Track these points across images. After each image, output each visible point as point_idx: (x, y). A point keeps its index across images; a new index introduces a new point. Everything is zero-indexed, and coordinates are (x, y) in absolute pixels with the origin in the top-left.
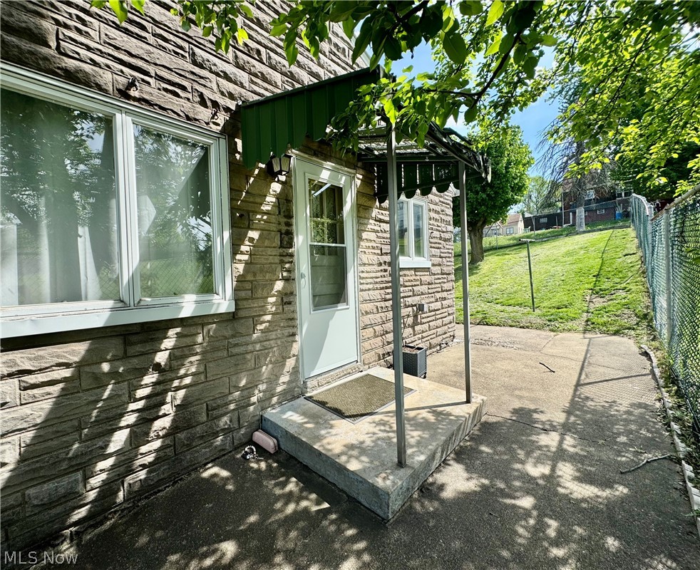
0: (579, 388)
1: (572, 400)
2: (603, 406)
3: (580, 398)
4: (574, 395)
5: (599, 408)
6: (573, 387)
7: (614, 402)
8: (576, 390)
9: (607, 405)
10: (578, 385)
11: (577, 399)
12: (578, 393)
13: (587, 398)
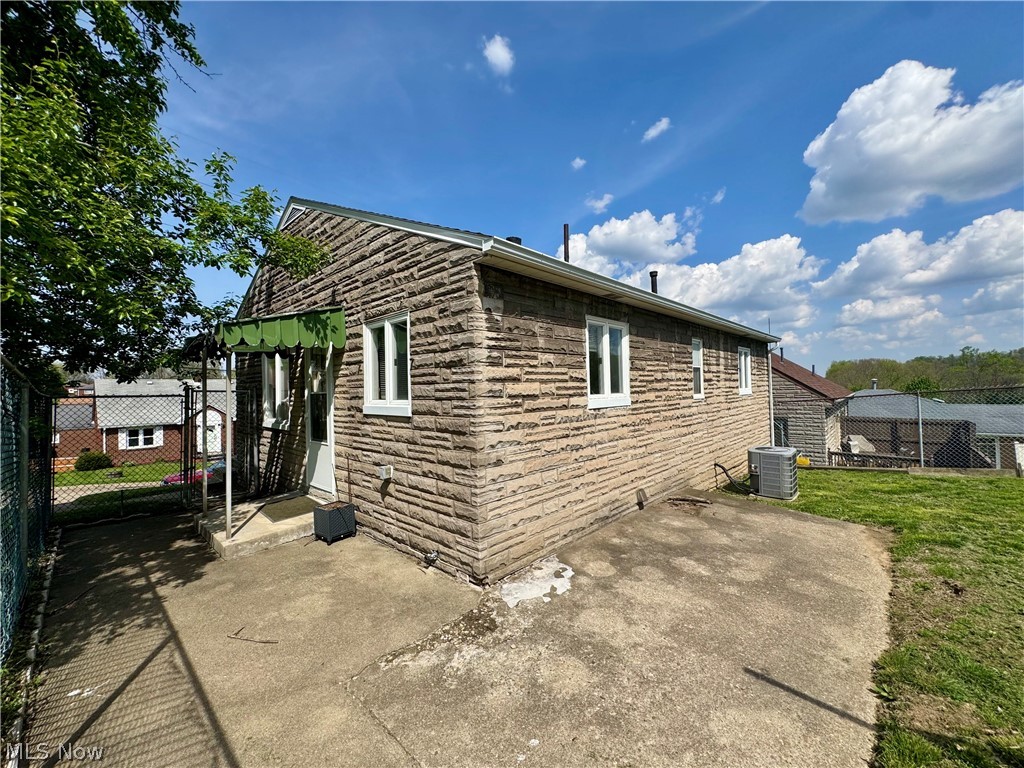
0: (168, 633)
1: (165, 612)
2: (122, 626)
3: (158, 619)
4: (166, 618)
5: (126, 621)
6: (177, 629)
7: (110, 641)
8: (170, 626)
9: (120, 631)
10: (173, 637)
11: (160, 616)
12: (164, 625)
13: (148, 625)
